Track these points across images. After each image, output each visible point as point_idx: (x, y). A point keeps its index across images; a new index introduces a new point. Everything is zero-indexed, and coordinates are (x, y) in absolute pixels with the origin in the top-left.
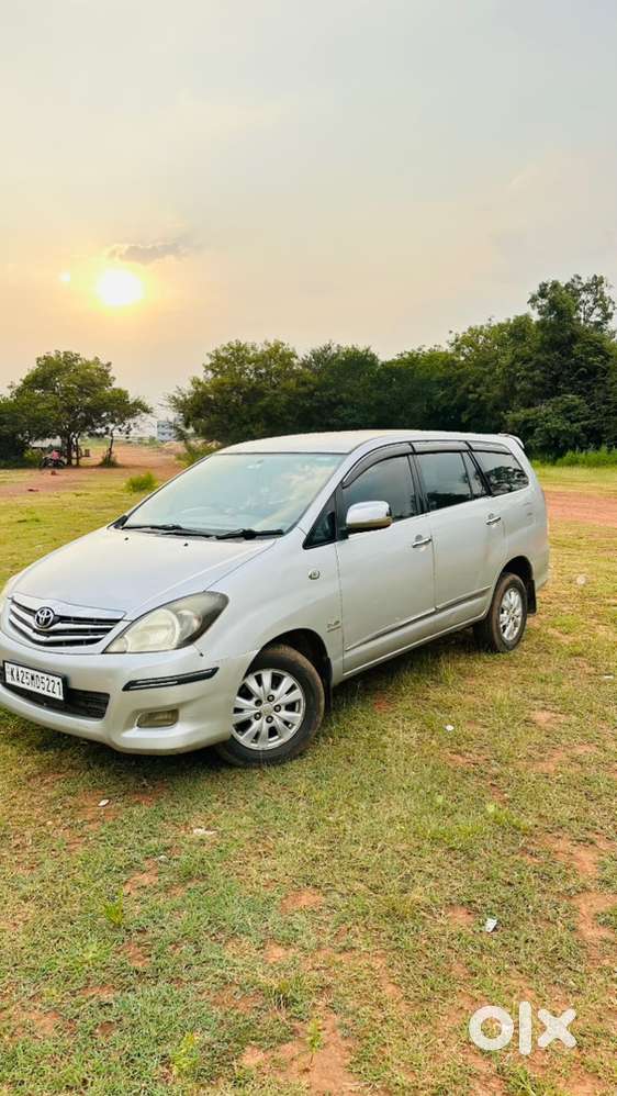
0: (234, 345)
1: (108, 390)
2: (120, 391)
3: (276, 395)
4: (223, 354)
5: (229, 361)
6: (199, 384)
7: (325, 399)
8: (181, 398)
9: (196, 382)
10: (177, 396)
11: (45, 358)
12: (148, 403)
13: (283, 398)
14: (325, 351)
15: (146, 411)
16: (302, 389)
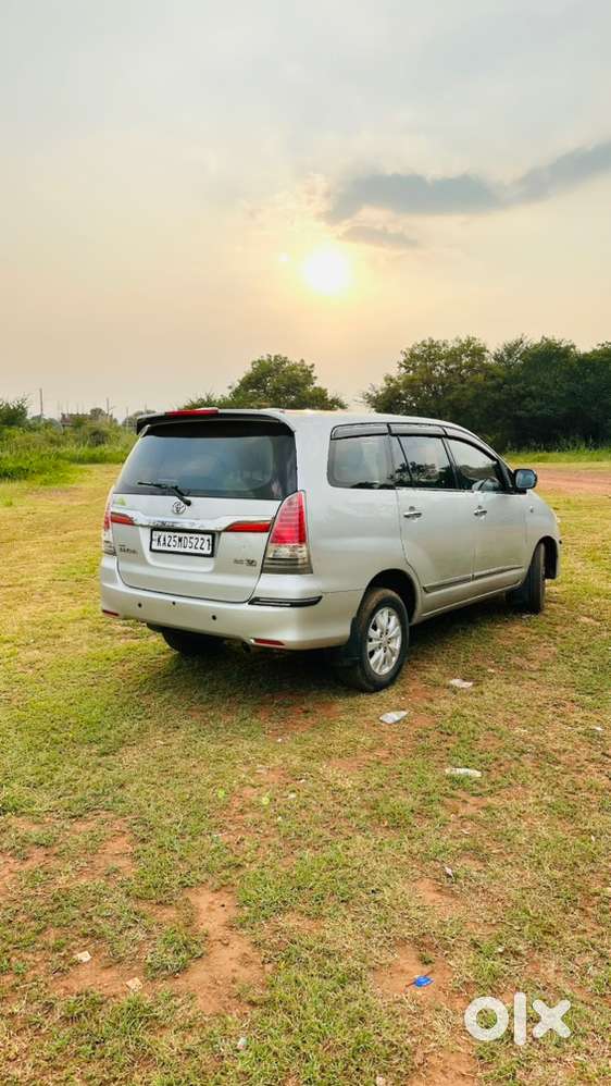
0: (427, 343)
1: (310, 388)
2: (320, 389)
3: (464, 389)
4: (417, 352)
5: (423, 358)
6: (391, 380)
7: (513, 392)
8: (375, 395)
9: (389, 379)
10: (370, 392)
11: (259, 361)
12: (344, 399)
13: (470, 393)
14: (517, 345)
15: (342, 407)
16: (489, 383)
